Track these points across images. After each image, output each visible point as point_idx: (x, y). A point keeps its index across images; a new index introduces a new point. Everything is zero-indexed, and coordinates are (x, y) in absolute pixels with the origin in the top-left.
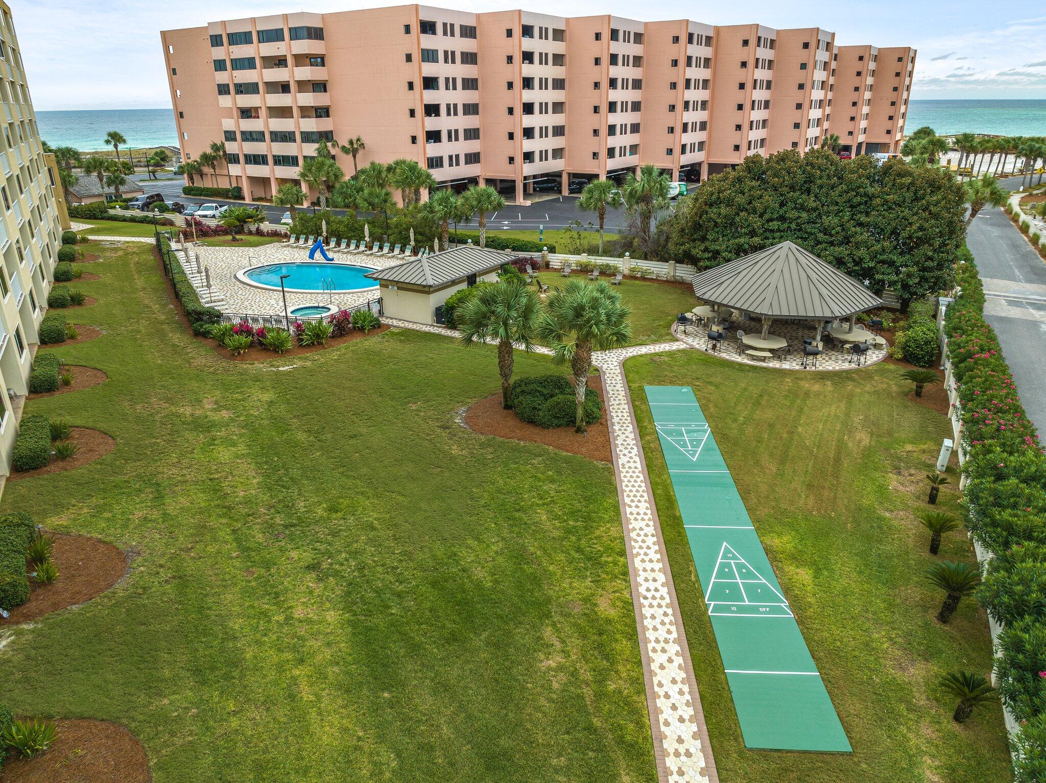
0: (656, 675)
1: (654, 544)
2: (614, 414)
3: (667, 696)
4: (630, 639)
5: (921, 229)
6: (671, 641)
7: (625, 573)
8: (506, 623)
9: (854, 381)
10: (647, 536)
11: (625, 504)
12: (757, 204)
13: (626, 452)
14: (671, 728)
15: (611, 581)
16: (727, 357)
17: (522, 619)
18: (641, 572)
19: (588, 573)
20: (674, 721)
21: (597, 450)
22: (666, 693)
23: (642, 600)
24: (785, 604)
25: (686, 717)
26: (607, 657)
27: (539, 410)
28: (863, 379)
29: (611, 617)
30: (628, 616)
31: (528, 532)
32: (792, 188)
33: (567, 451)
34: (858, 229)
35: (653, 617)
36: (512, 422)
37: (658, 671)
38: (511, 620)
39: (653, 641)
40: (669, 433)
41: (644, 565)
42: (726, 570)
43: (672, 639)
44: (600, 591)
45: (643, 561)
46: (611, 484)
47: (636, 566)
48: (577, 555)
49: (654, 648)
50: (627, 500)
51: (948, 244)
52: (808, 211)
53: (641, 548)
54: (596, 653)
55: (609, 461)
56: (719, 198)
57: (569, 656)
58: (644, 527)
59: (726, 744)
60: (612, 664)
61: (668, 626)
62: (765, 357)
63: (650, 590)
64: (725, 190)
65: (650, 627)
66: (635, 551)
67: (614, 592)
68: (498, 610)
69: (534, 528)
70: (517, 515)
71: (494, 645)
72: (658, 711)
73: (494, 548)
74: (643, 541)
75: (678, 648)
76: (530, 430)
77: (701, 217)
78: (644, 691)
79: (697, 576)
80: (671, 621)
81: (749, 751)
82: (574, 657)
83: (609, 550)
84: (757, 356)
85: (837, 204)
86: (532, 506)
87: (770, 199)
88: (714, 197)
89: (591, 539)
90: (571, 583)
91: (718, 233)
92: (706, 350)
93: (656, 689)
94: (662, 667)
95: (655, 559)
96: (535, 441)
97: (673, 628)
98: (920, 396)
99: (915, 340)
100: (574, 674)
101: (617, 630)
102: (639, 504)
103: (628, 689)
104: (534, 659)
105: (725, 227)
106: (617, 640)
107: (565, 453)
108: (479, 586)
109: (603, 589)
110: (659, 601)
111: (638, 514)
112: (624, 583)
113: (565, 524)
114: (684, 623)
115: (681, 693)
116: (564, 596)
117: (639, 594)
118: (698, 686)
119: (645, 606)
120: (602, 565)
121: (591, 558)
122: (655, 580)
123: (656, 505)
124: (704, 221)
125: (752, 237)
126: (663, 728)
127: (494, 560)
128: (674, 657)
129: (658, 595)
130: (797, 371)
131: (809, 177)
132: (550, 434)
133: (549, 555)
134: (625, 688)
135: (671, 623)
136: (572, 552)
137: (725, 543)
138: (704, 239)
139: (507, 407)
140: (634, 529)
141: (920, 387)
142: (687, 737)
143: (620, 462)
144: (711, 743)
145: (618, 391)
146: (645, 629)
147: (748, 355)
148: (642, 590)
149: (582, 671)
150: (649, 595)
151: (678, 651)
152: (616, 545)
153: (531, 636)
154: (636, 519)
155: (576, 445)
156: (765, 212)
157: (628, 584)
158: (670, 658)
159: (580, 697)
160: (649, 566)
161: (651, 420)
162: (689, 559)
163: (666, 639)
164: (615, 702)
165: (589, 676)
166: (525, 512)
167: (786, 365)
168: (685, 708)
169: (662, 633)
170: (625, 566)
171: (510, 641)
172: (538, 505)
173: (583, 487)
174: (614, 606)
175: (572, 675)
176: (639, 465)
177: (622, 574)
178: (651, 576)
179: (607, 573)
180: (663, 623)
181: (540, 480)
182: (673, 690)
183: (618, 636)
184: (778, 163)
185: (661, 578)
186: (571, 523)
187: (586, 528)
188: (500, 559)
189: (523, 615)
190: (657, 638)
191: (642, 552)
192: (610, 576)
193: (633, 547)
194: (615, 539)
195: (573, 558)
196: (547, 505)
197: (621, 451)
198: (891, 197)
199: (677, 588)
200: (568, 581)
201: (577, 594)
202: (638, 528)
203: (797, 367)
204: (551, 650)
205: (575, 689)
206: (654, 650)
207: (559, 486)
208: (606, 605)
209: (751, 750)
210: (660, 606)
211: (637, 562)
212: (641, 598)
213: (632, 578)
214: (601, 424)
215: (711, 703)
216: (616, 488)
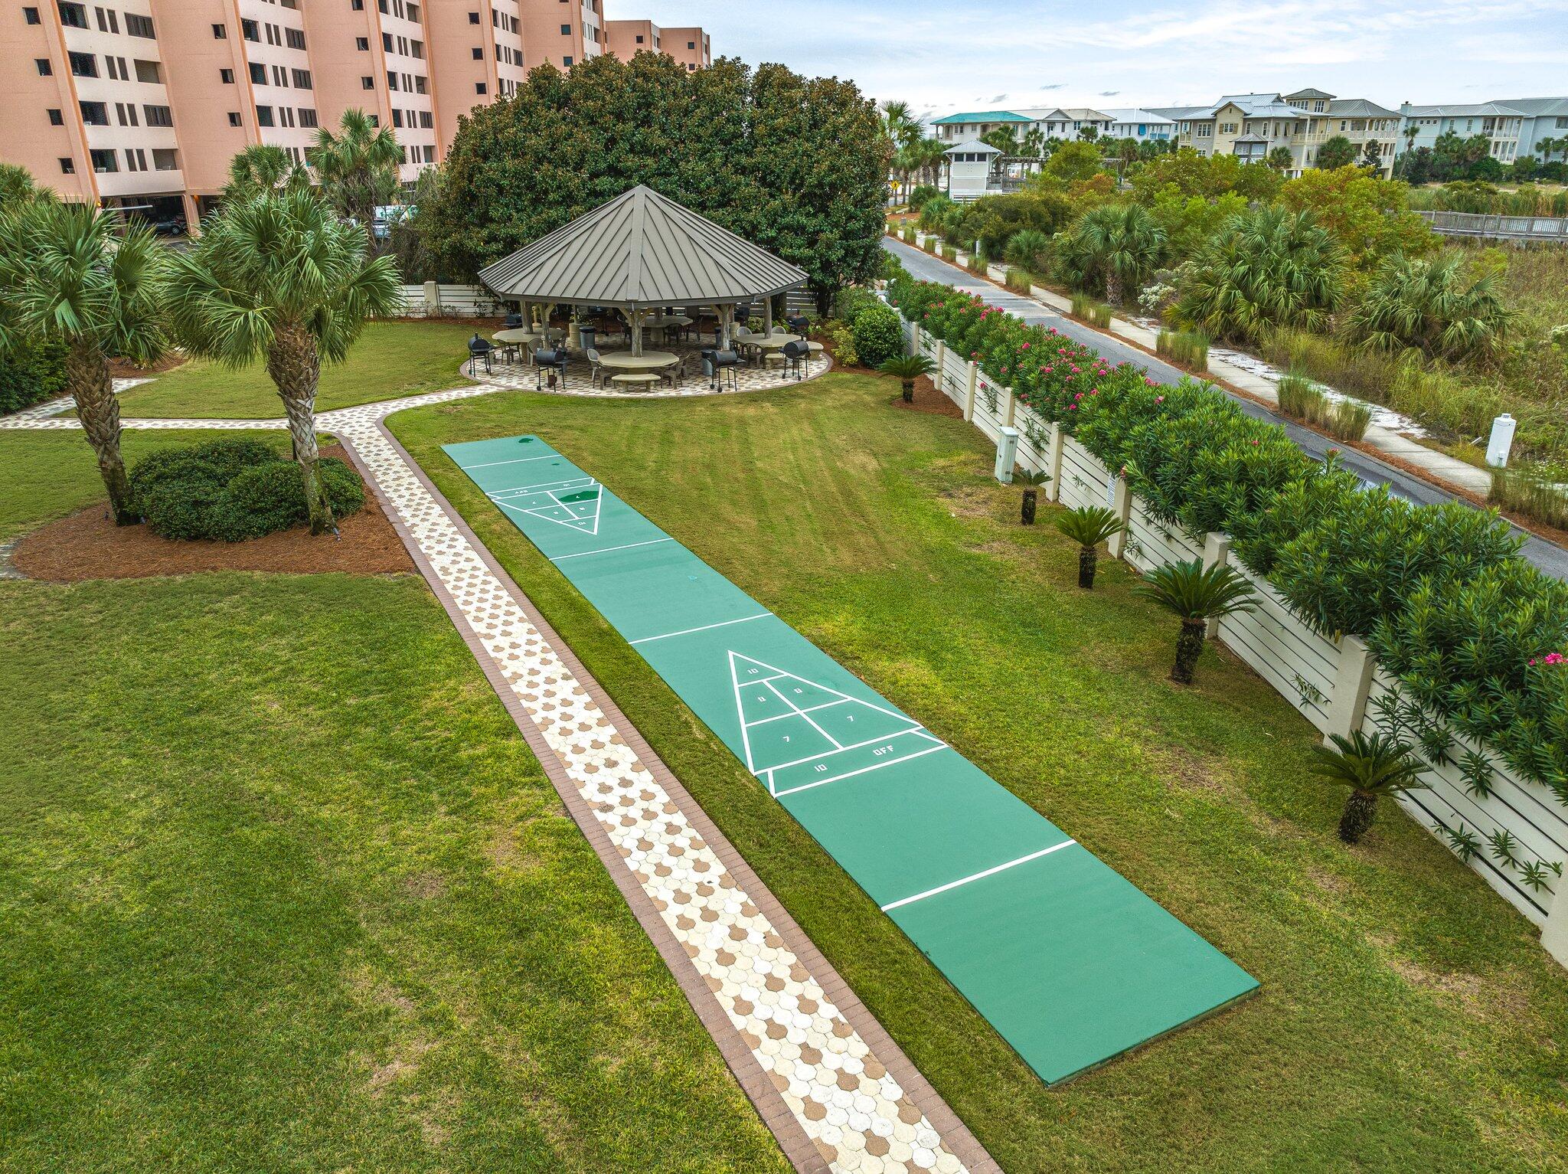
0: (719, 984)
1: (576, 692)
2: (391, 494)
3: (777, 1031)
4: (610, 918)
5: (833, 169)
6: (715, 885)
7: (532, 770)
8: (214, 1002)
9: (803, 397)
10: (554, 681)
11: (475, 636)
12: (566, 148)
13: (443, 547)
14: (834, 1116)
15: (501, 796)
17: (267, 971)
18: (570, 757)
19: (435, 797)
20: (825, 1092)
21: (373, 556)
22: (769, 1022)
23: (600, 816)
24: (917, 729)
25: (855, 1067)
26: (564, 988)
27: (209, 504)
28: (816, 394)
29: (535, 881)
30: (582, 861)
31: (237, 751)
32: (619, 116)
33: (302, 572)
34: (741, 178)
35: (645, 845)
36: (142, 546)
37: (718, 972)
38: (233, 984)
39: (671, 903)
40: (526, 503)
41: (572, 740)
42: (762, 699)
43: (716, 881)
44: (481, 828)
45: (565, 732)
46: (429, 605)
47: (553, 747)
48: (389, 765)
49: (681, 917)
50: (479, 628)
51: (872, 194)
52: (655, 155)
53: (548, 707)
54: (528, 987)
55: (410, 570)
56: (497, 142)
57: (451, 1027)
58: (537, 667)
59: (993, 1099)
60: (588, 1001)
61: (692, 854)
62: (648, 383)
63: (610, 789)
64: (506, 127)
65: (648, 869)
66: (537, 719)
67: (520, 819)
68: (178, 972)
69: (251, 737)
70: (194, 721)
71: (184, 1084)
72: (774, 1084)
73: (140, 813)
74: (549, 694)
75: (743, 897)
76: (196, 552)
77: (471, 182)
78: (708, 1040)
79: (704, 727)
80: (693, 839)
81: (1056, 1089)
82: (466, 1026)
83: (470, 732)
84: (635, 383)
85: (699, 139)
86: (234, 691)
87: (588, 138)
88: (489, 141)
89: (416, 721)
90: (393, 834)
91: (507, 206)
92: (539, 390)
93: (739, 1022)
94: (725, 959)
95: (593, 722)
96: (214, 569)
97: (707, 855)
98: (911, 401)
99: (873, 327)
100: (485, 1074)
101: (566, 907)
102: (509, 629)
103: (662, 1053)
104: (338, 1078)
105: (519, 195)
106: (575, 935)
107: (297, 576)
108: (102, 925)
109: (488, 820)
110: (641, 804)
111: (514, 646)
112: (537, 792)
113: (336, 708)
114: (726, 835)
115: (807, 1006)
116: (382, 871)
117: (586, 805)
118: (839, 970)
119: (613, 828)
120: (461, 769)
121: (431, 762)
122: (611, 764)
123: (548, 620)
124: (478, 187)
125: (569, 207)
126: (812, 1129)
127: (141, 842)
128: (743, 923)
129: (633, 793)
130: (708, 397)
131: (644, 97)
132: (247, 550)
133: (312, 785)
134: (653, 1056)
135: (694, 845)
136: (376, 762)
137: (731, 654)
138: (485, 220)
139: (126, 519)
140: (517, 676)
141: (908, 386)
142: (887, 1123)
143: (436, 566)
144: (958, 1113)
145: (387, 460)
146: (637, 880)
147: (618, 383)
148: (589, 793)
149: (507, 1056)
150: (612, 799)
151: (744, 905)
152: (486, 717)
153: (310, 1010)
154: (512, 657)
155: (321, 556)
156: (583, 160)
157: (547, 792)
158: (733, 927)
159: (528, 1140)
160: (584, 739)
161: (476, 490)
162: (670, 700)
163: (700, 885)
164: (642, 1110)
165: (532, 1064)
166: (217, 709)
167: (687, 391)
168: (838, 1043)
169: (684, 875)
170: (527, 753)
171: (238, 1052)
172: (251, 687)
173: (362, 625)
174: (534, 852)
175: (479, 1080)
176: (478, 562)
177: (524, 774)
178: (598, 758)
179: (487, 783)
180: (675, 851)
181: (243, 637)
182: (783, 1007)
183: (574, 922)
184: (587, 75)
185: (626, 755)
186: (352, 702)
187: (395, 703)
188: (164, 835)
189: (269, 958)
190: (677, 892)
191: (554, 715)
192: (496, 785)
193: (527, 714)
194: (479, 705)
195: (381, 773)
196: (276, 680)
197: (429, 548)
198: (781, 120)
199: (673, 764)
200: (383, 829)
201: (419, 853)
202: (525, 672)
203: (706, 392)
204: (386, 1028)
205: (503, 1119)
206: (685, 923)
207: (299, 637)
208: (510, 854)
209: (1062, 1085)
210: (649, 815)
211: (552, 738)
212: (597, 813)
213: (553, 776)
214: (369, 513)
215: (898, 1002)
216: (443, 610)
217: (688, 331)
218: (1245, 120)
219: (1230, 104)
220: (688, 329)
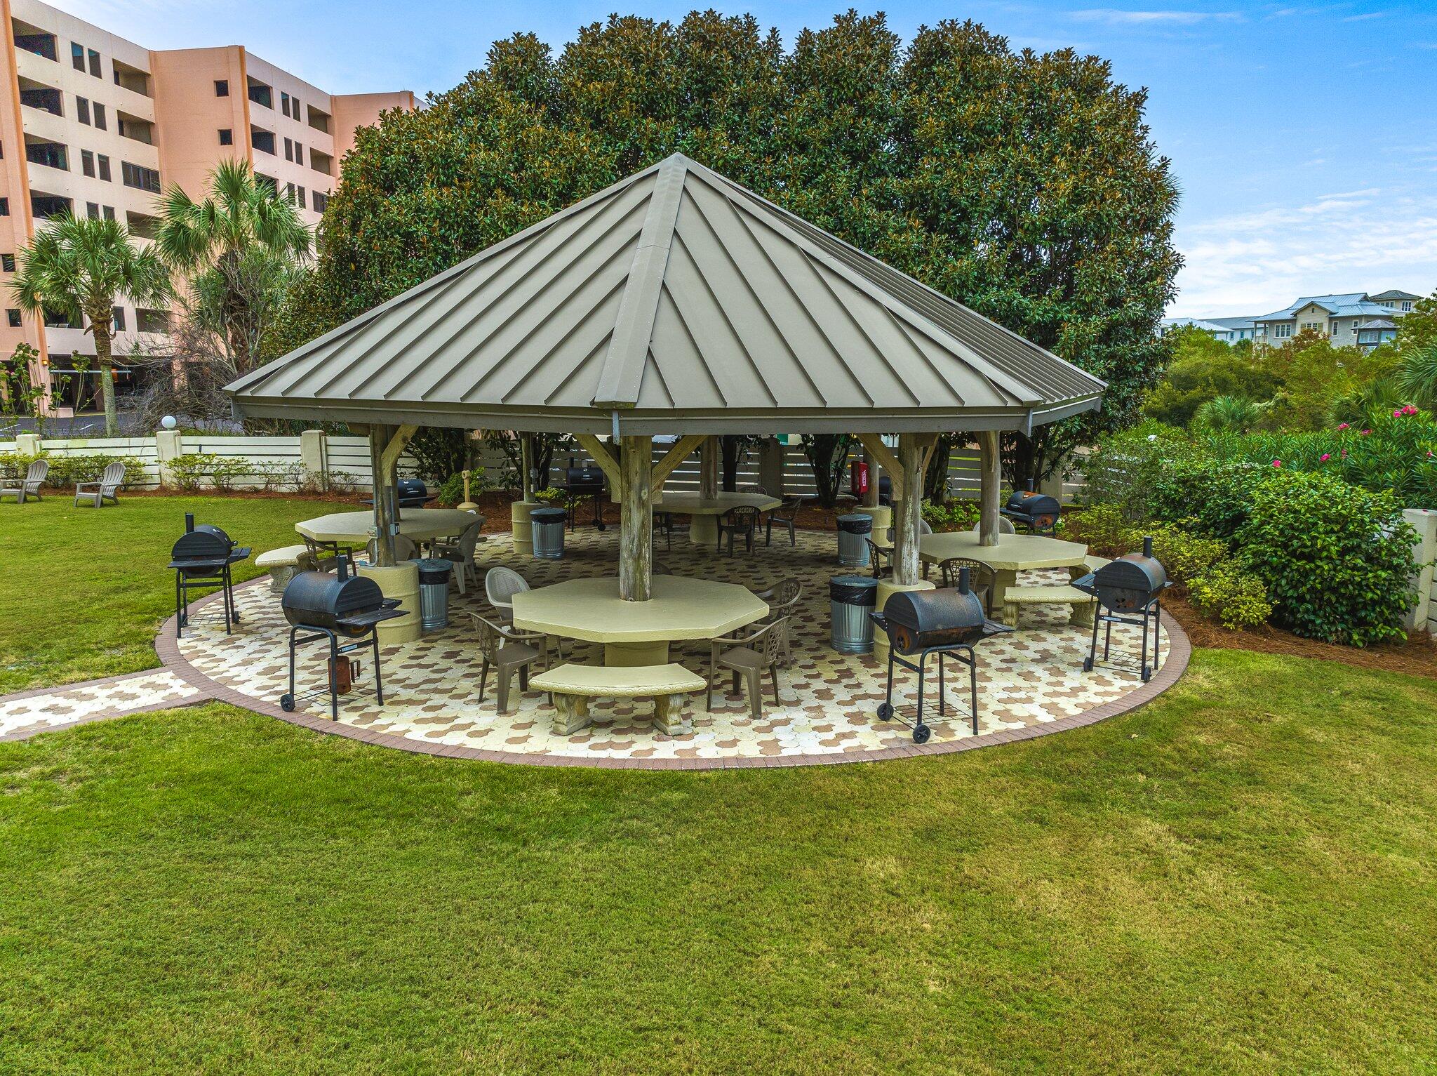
16: (418, 734)
62: (661, 700)
77: (354, 227)
84: (611, 701)
92: (288, 703)
130: (871, 767)
147: (553, 698)
203: (868, 742)
217: (770, 524)
218: (1331, 319)
219: (1312, 304)
220: (769, 520)
